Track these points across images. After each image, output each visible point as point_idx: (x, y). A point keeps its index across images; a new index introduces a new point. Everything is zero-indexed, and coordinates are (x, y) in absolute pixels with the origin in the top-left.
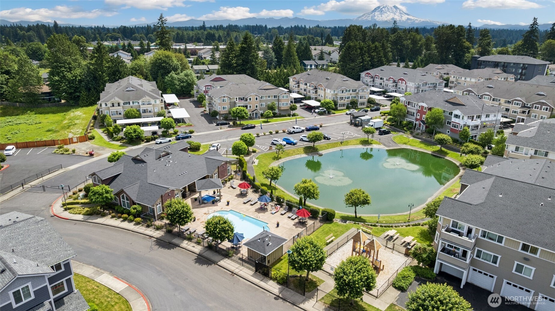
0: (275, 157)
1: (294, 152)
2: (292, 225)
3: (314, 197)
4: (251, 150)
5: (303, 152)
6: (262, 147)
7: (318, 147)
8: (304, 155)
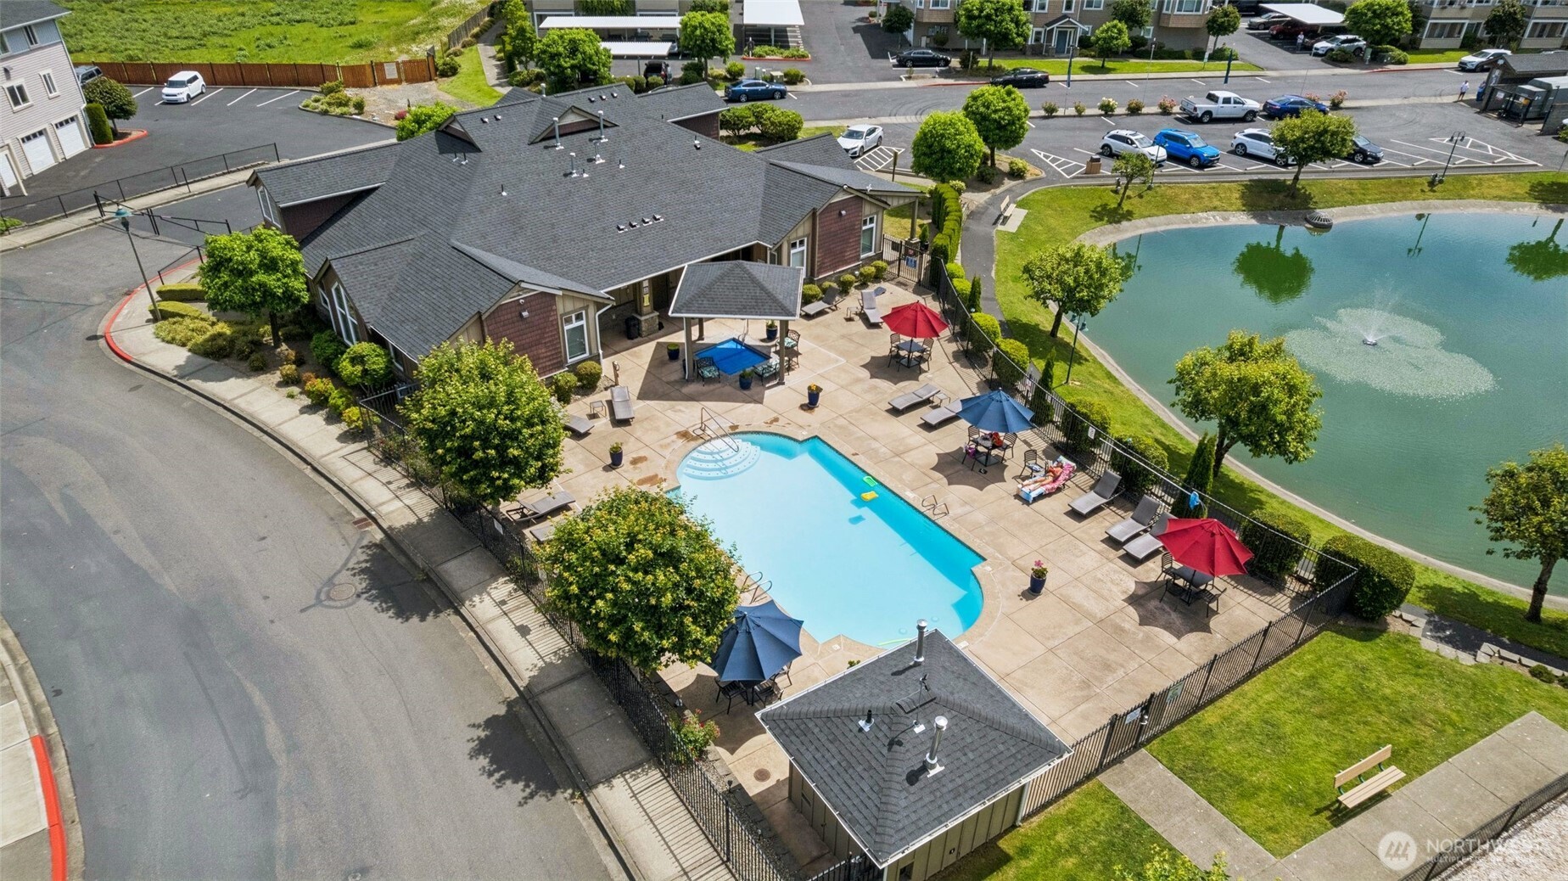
0: (1104, 206)
1: (1197, 196)
2: (1119, 601)
3: (1281, 448)
4: (1005, 168)
5: (1239, 203)
6: (1054, 160)
7: (1313, 191)
8: (1242, 219)
